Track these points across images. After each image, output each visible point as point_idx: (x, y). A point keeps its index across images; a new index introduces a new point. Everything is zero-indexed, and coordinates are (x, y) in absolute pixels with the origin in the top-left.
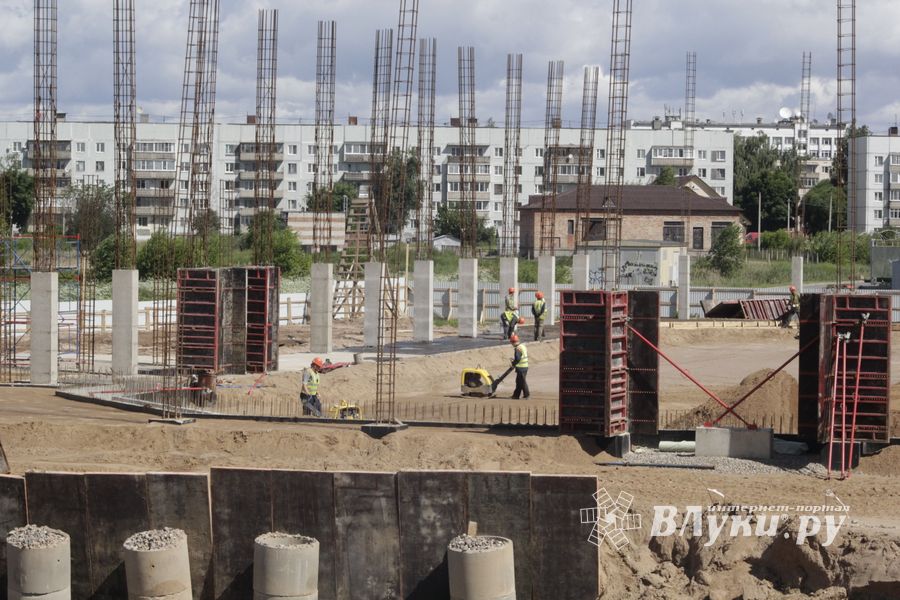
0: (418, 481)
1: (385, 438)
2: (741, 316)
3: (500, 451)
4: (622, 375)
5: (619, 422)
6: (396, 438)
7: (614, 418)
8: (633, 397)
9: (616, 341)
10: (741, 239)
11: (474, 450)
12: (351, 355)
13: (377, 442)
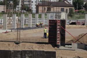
0: (25, 52)
1: (19, 44)
2: (76, 24)
3: (38, 47)
4: (59, 34)
5: (59, 42)
6: (21, 44)
7: (58, 41)
8: (61, 38)
9: (58, 28)
10: (74, 11)
11: (34, 47)
12: (11, 30)
13: (17, 45)
